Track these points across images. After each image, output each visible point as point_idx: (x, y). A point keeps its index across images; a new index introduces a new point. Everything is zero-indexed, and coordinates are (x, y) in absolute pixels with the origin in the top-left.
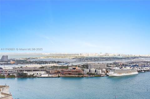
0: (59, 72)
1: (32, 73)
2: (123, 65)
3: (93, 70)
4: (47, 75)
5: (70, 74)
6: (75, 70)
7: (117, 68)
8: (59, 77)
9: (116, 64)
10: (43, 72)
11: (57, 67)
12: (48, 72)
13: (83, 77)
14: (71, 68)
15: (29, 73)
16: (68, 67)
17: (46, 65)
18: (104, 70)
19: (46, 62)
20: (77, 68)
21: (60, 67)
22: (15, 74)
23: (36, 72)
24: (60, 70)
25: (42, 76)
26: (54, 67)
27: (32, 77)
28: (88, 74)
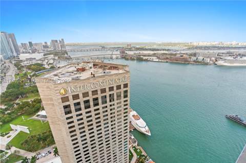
0: (167, 58)
1: (146, 58)
2: (240, 55)
3: (200, 58)
4: (157, 60)
5: (177, 60)
6: (183, 57)
7: (229, 58)
8: (167, 62)
9: (230, 54)
10: (155, 58)
11: (166, 54)
12: (158, 58)
13: (188, 64)
14: (179, 55)
15: (144, 58)
16: (176, 54)
17: (158, 52)
18: (213, 59)
19: (158, 50)
20: (184, 55)
21: (169, 54)
22: (135, 58)
23: (150, 57)
24: (168, 56)
25: (154, 60)
26: (164, 54)
27: (146, 60)
28: (194, 61)
